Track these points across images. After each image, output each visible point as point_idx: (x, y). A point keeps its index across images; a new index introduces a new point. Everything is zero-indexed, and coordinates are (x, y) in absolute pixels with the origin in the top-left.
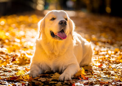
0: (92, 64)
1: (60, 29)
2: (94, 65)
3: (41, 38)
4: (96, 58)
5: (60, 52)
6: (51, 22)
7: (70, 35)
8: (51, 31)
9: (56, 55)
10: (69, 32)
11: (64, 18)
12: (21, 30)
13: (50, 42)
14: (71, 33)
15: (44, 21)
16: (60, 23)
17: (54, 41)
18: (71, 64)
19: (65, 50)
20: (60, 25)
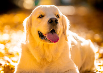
0: (95, 70)
1: (50, 29)
2: (97, 71)
3: (28, 41)
4: (100, 62)
5: (53, 57)
6: (39, 20)
7: (63, 36)
8: (38, 32)
9: (48, 62)
10: (62, 32)
11: (55, 15)
12: (5, 33)
13: (39, 45)
14: (64, 33)
15: (31, 19)
16: (50, 21)
17: (44, 43)
18: (68, 70)
19: (60, 54)
20: (50, 24)
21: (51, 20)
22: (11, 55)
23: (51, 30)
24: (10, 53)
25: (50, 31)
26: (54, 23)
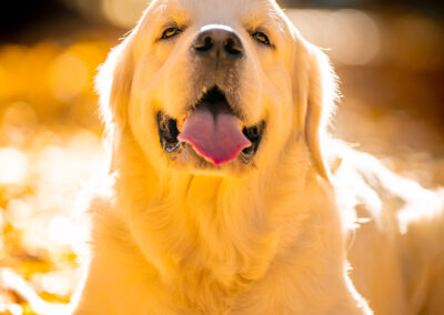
6: (161, 49)
8: (158, 116)
16: (200, 45)
20: (197, 59)
21: (203, 38)
22: (34, 261)
23: (205, 90)
24: (32, 253)
25: (200, 96)
26: (218, 54)
